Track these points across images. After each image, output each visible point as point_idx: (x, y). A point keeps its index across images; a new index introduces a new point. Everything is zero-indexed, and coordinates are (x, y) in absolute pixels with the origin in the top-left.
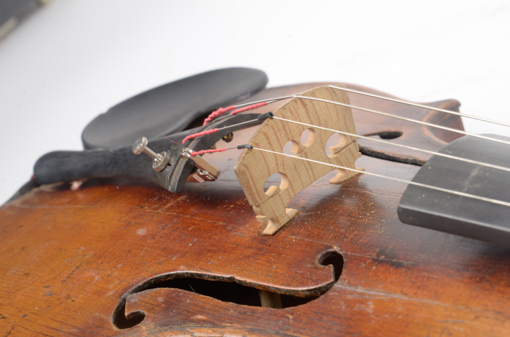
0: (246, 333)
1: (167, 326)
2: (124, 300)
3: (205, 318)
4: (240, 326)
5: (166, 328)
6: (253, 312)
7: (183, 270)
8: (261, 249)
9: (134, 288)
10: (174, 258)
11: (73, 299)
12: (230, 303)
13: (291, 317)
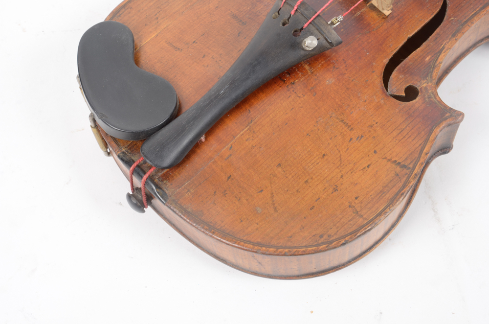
0: (454, 38)
1: (428, 74)
2: (391, 95)
3: (430, 56)
4: (447, 41)
5: (430, 75)
6: (438, 34)
7: (386, 61)
8: (398, 20)
9: (384, 88)
10: (374, 64)
11: (374, 123)
12: (423, 44)
13: (452, 18)
